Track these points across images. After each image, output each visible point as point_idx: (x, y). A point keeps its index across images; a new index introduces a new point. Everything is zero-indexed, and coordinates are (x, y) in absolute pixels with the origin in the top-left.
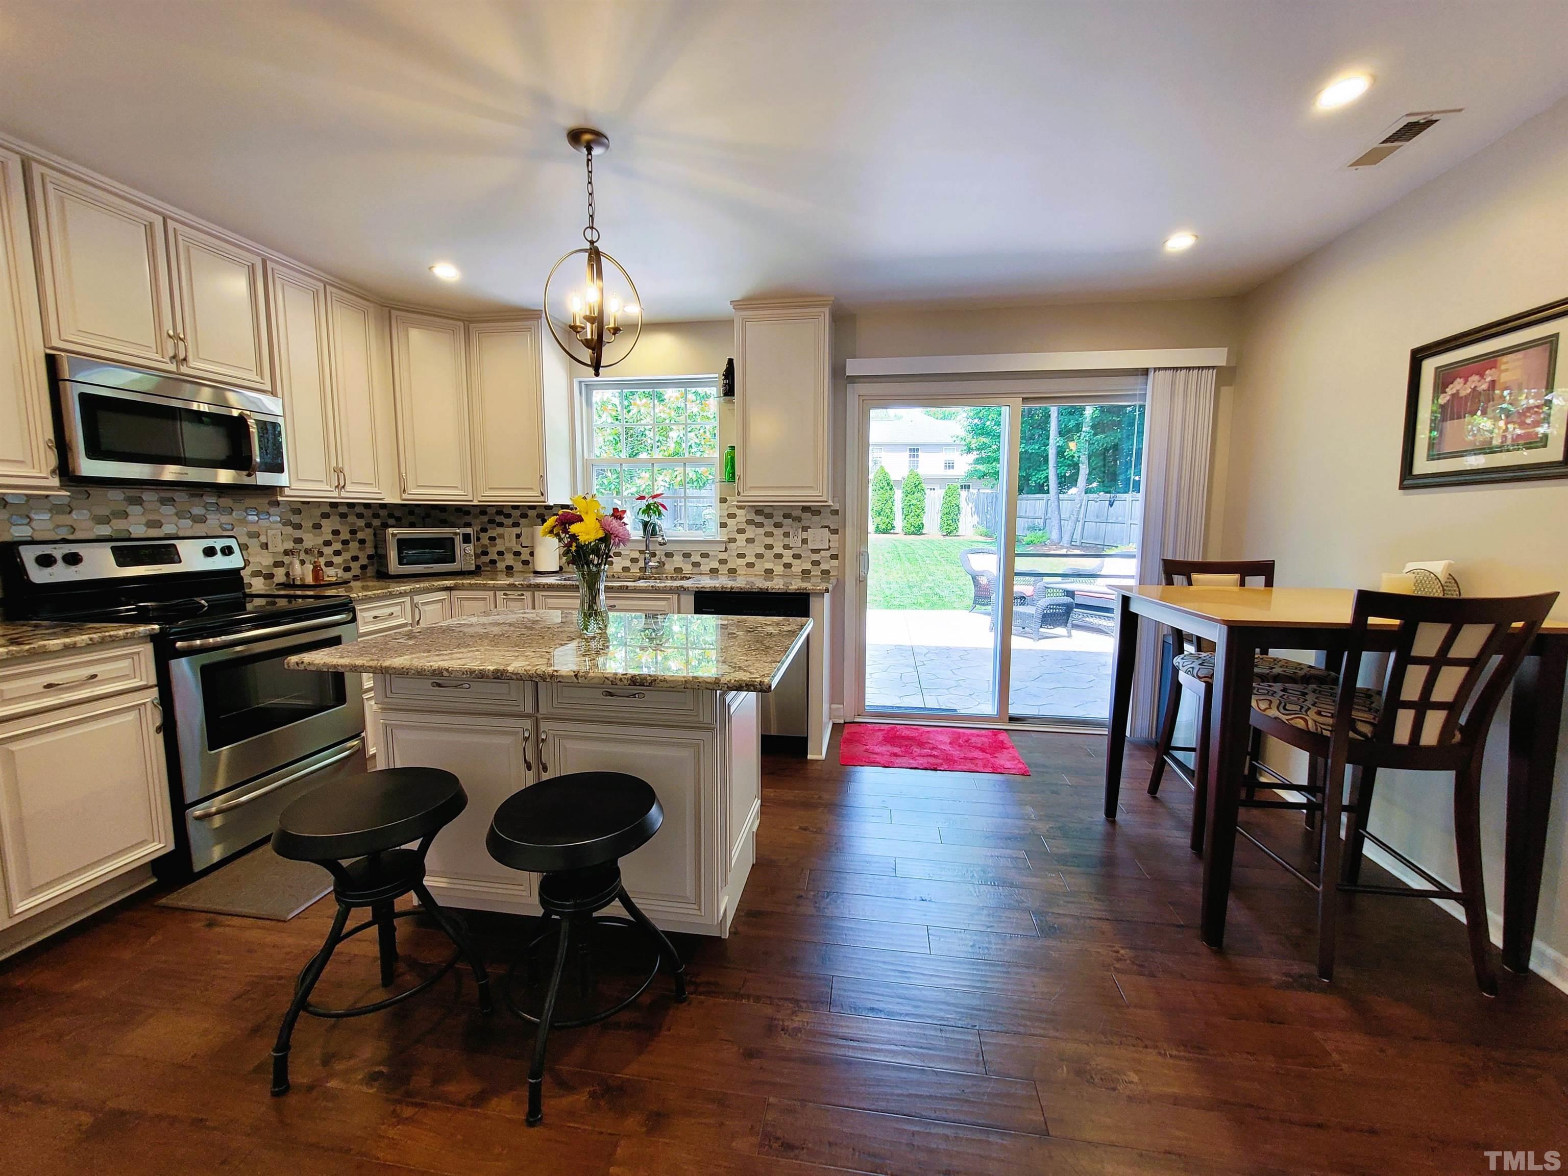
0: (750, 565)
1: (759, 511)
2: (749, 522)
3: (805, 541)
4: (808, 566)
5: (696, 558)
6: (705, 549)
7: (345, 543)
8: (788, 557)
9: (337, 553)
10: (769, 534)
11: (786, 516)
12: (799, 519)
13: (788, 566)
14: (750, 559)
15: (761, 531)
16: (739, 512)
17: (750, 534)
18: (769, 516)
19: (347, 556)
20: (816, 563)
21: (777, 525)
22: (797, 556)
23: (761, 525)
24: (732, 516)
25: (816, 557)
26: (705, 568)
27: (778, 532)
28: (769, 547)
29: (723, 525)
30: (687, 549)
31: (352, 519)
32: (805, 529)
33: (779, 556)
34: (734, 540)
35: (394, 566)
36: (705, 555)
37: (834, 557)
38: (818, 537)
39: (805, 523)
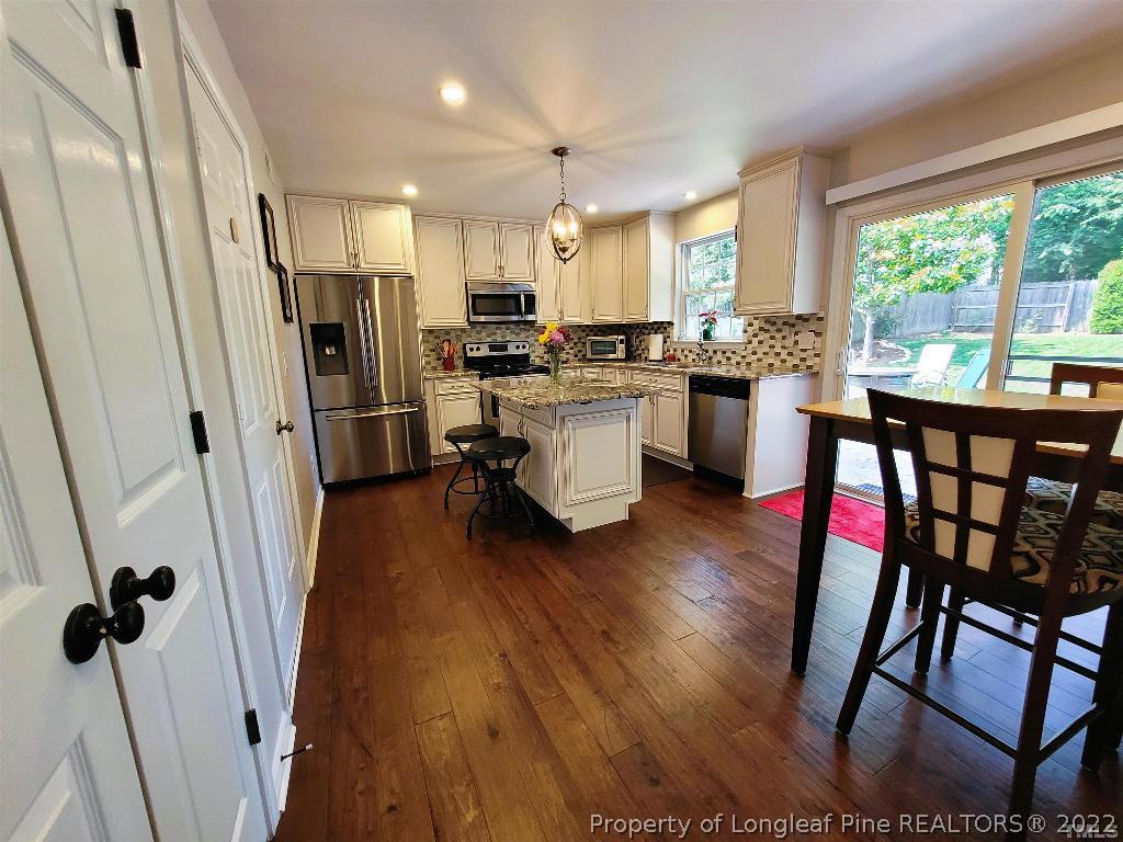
0: (759, 360)
1: (767, 321)
2: (761, 329)
3: (796, 343)
4: (797, 362)
5: (729, 354)
6: (733, 348)
7: (575, 344)
8: (784, 356)
9: (572, 348)
10: (772, 338)
11: (785, 323)
12: (793, 325)
13: (784, 361)
14: (760, 355)
15: (768, 335)
16: (755, 322)
17: (760, 338)
18: (774, 324)
19: (576, 349)
20: (803, 360)
21: (779, 331)
22: (790, 354)
23: (767, 331)
24: (751, 325)
25: (803, 355)
26: (733, 362)
27: (778, 336)
28: (772, 347)
29: (745, 331)
30: (724, 348)
31: (580, 332)
32: (796, 334)
33: (778, 354)
34: (750, 342)
35: (589, 356)
36: (734, 353)
37: (816, 355)
38: (806, 339)
39: (797, 328)
